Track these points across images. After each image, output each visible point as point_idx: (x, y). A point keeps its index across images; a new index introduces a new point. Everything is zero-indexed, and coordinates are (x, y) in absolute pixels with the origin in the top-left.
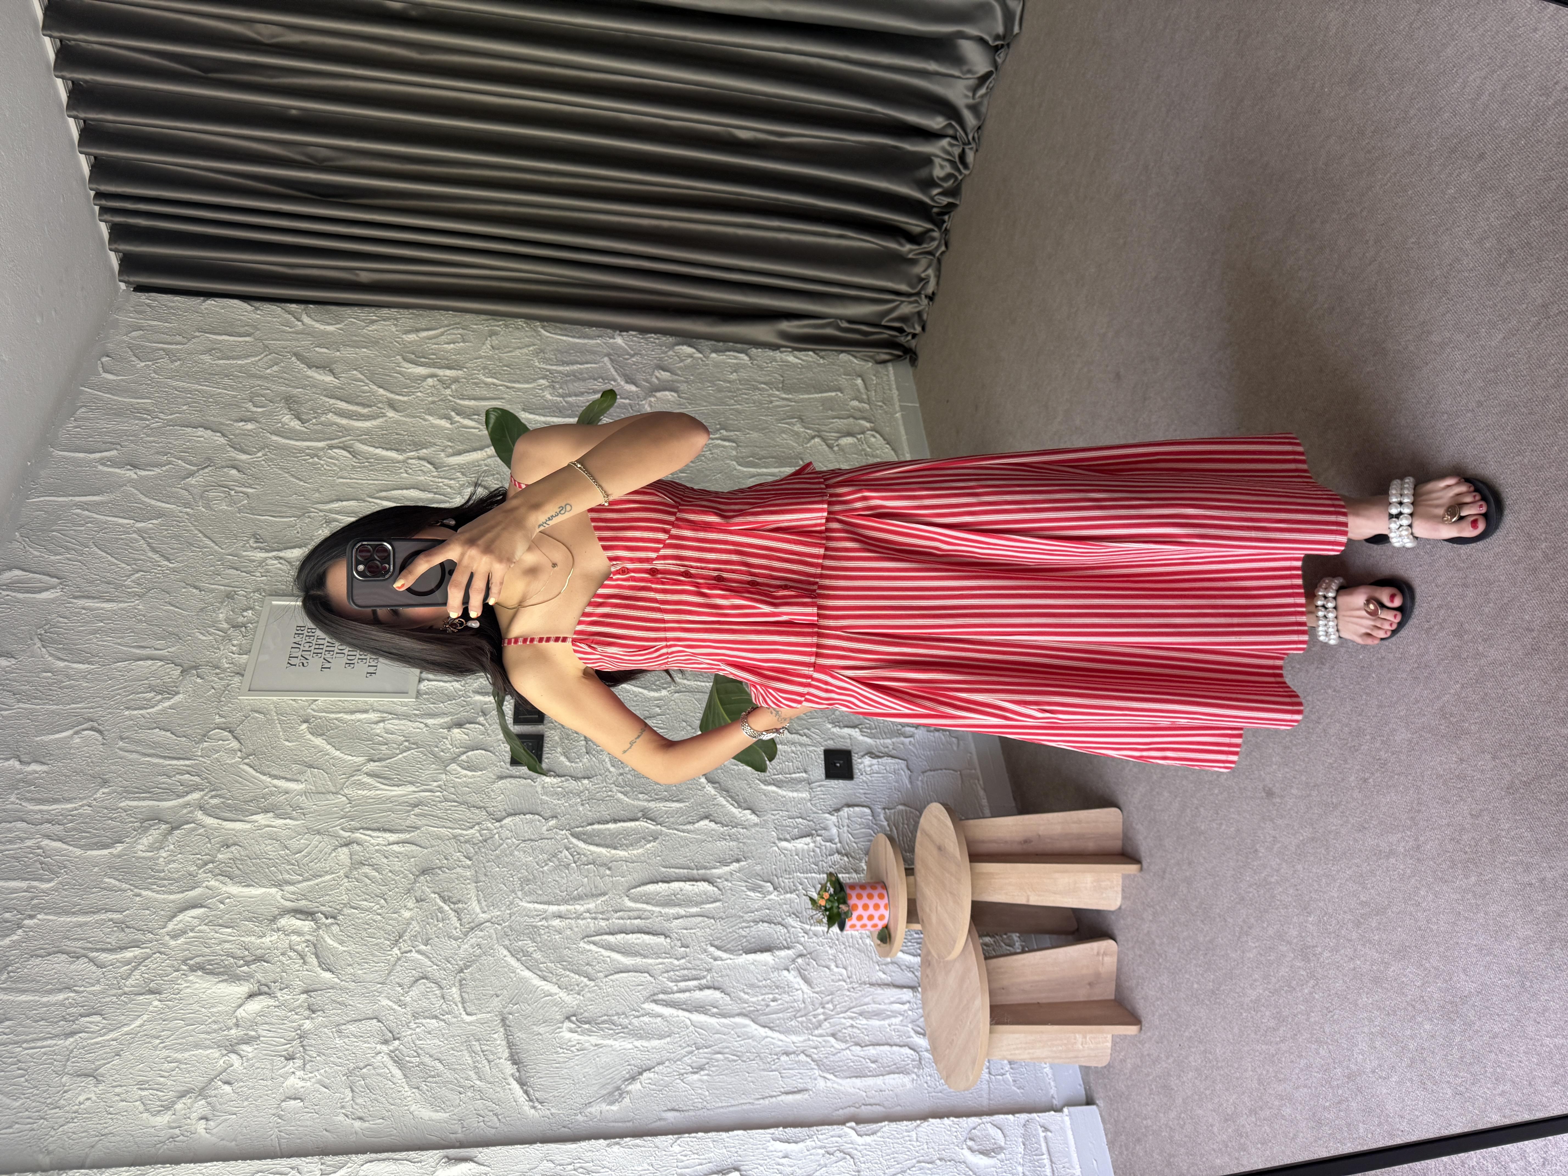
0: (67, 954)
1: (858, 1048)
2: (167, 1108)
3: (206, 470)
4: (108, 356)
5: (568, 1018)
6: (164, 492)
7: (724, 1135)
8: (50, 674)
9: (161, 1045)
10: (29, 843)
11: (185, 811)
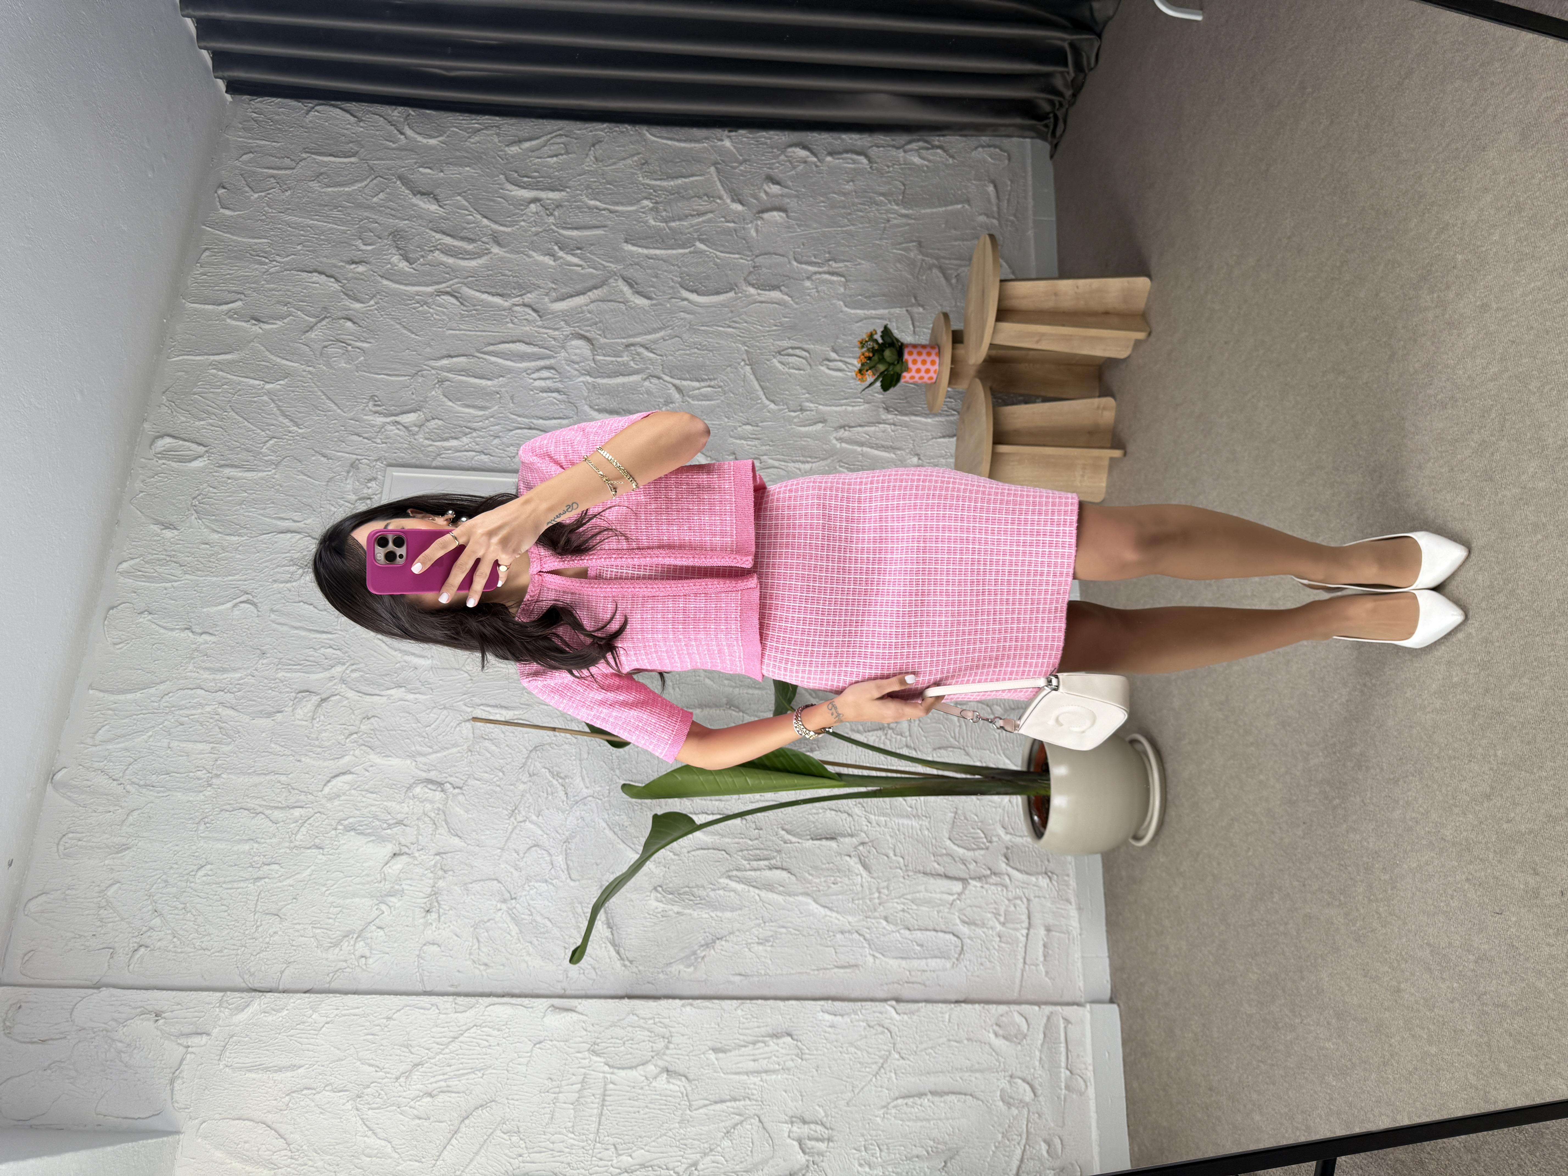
0: (248, 810)
1: (907, 932)
2: (335, 945)
3: (324, 323)
4: (224, 188)
5: (655, 889)
6: (288, 349)
7: (780, 1003)
8: (208, 546)
9: (328, 892)
10: (208, 709)
11: (330, 684)
